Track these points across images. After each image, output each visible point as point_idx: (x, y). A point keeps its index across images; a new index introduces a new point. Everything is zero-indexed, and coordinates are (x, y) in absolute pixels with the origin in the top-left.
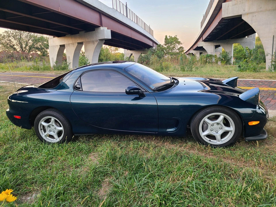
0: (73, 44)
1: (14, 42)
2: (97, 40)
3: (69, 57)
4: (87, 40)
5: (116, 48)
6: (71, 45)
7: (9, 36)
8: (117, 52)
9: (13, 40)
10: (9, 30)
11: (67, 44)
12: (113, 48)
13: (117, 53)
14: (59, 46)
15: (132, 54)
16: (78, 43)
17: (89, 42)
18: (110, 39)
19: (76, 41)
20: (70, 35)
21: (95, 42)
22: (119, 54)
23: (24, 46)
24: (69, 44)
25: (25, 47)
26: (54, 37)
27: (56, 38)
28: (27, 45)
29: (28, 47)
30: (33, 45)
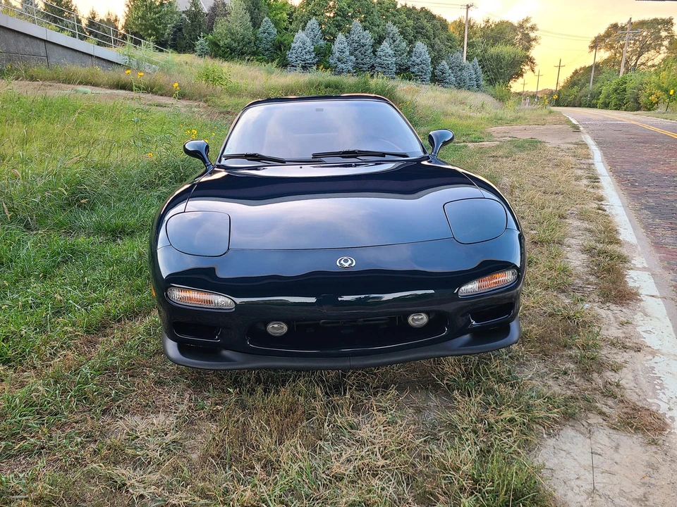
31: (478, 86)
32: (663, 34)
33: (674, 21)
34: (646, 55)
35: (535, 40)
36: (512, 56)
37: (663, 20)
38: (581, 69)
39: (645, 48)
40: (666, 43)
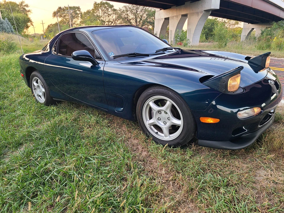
0: (177, 16)
1: (131, 16)
2: (202, 12)
3: (171, 31)
4: (191, 12)
5: (236, 22)
6: (175, 17)
7: (127, 11)
8: (236, 26)
9: (130, 14)
10: (128, 4)
11: (171, 17)
12: (233, 22)
13: (237, 28)
14: (164, 20)
15: (253, 29)
16: (183, 16)
17: (192, 14)
18: (218, 9)
19: (180, 14)
20: (175, 6)
21: (200, 14)
22: (239, 29)
23: (138, 20)
24: (173, 17)
25: (139, 22)
26: (160, 10)
27: (162, 11)
28: (141, 19)
29: (142, 21)
30: (147, 19)
31: (12, 32)
32: (78, 12)
33: (80, 8)
34: (74, 20)
35: (29, 11)
36: (23, 18)
37: (77, 7)
38: (50, 25)
39: (73, 17)
40: (79, 15)
